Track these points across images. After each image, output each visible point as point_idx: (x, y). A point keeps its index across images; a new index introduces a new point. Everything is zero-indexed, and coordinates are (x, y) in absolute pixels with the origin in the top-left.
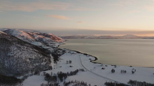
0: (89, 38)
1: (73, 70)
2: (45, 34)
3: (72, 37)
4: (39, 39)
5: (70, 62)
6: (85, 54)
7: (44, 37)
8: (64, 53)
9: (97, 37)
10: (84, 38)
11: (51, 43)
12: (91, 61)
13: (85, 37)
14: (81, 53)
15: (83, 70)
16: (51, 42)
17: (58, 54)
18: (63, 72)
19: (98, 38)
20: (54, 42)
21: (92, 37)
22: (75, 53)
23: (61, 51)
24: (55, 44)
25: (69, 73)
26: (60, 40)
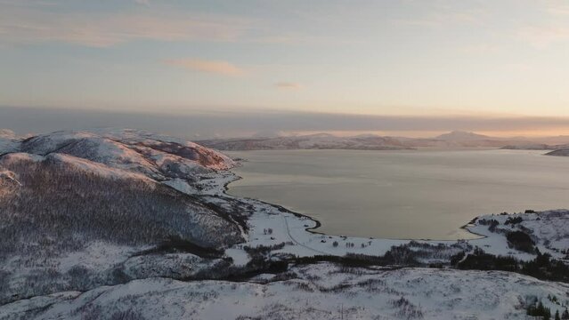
0: (316, 146)
1: (278, 242)
2: (177, 144)
3: (254, 143)
4: (168, 166)
5: (270, 231)
6: (296, 215)
7: (180, 160)
8: (252, 213)
9: (344, 143)
10: (299, 148)
11: (202, 178)
12: (306, 230)
13: (300, 144)
14: (289, 212)
15: (292, 244)
16: (201, 175)
17: (243, 214)
18: (264, 246)
19: (349, 146)
20: (209, 175)
21: (325, 144)
22: (275, 210)
23: (245, 208)
24: (213, 180)
25: (273, 246)
26: (221, 163)
